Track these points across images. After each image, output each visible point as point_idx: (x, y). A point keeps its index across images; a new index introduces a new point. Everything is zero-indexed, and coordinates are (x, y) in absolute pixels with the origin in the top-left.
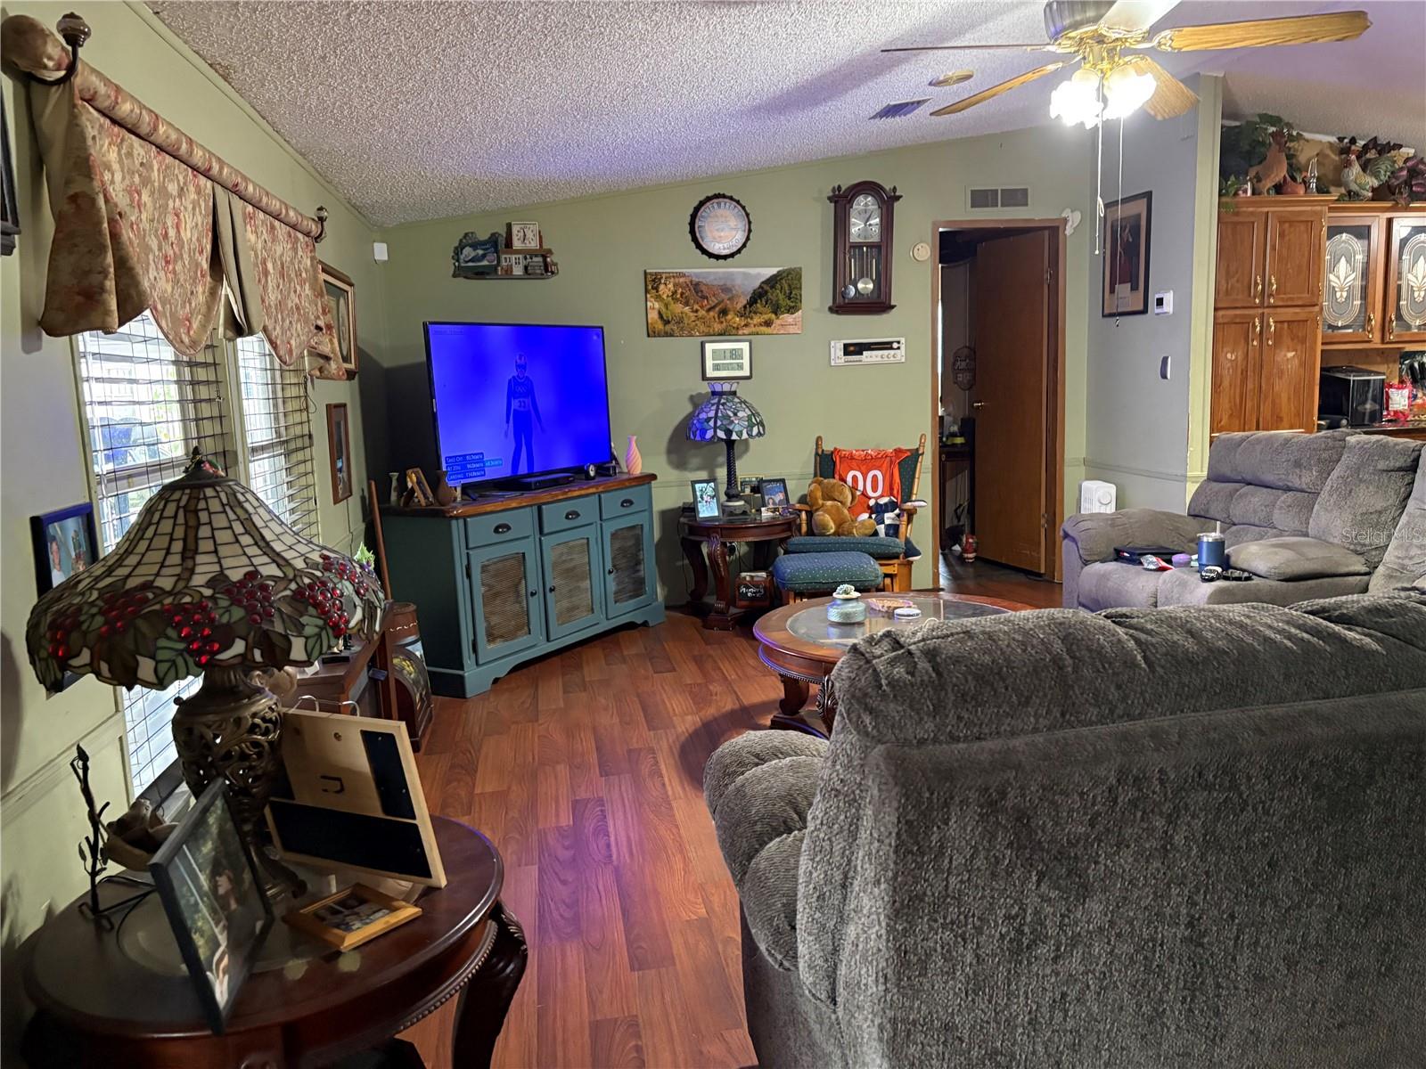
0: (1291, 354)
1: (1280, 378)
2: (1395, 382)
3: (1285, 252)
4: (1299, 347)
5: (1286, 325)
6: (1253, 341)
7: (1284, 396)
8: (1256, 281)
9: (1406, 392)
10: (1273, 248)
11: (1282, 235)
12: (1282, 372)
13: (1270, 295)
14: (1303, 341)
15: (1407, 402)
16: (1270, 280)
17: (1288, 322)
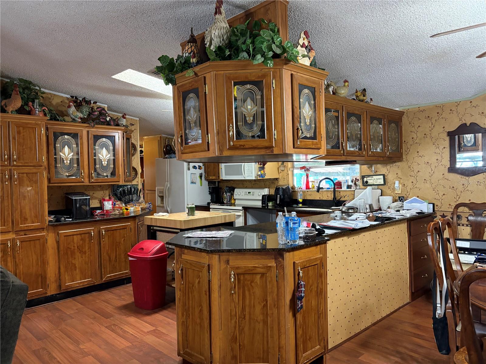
0: (29, 189)
1: (24, 199)
2: (107, 198)
3: (21, 141)
4: (34, 185)
5: (25, 174)
6: (5, 182)
7: (27, 208)
8: (4, 153)
9: (111, 202)
10: (14, 138)
11: (19, 133)
12: (25, 197)
13: (14, 161)
14: (36, 182)
15: (111, 206)
16: (13, 153)
17: (26, 173)
